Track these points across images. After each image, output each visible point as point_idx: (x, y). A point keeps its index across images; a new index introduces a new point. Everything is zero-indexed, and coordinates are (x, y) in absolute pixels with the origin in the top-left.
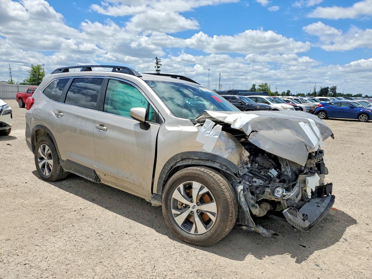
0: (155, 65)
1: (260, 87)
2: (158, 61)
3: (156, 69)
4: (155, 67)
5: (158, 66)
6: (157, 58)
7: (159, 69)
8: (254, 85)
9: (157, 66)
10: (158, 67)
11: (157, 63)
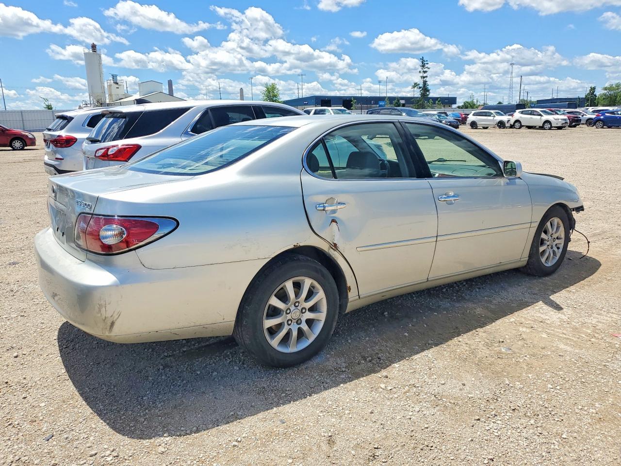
0: (420, 69)
1: (606, 91)
2: (426, 63)
3: (421, 74)
4: (420, 72)
5: (424, 70)
6: (422, 59)
7: (425, 75)
8: (593, 89)
9: (422, 71)
10: (425, 72)
11: (423, 66)
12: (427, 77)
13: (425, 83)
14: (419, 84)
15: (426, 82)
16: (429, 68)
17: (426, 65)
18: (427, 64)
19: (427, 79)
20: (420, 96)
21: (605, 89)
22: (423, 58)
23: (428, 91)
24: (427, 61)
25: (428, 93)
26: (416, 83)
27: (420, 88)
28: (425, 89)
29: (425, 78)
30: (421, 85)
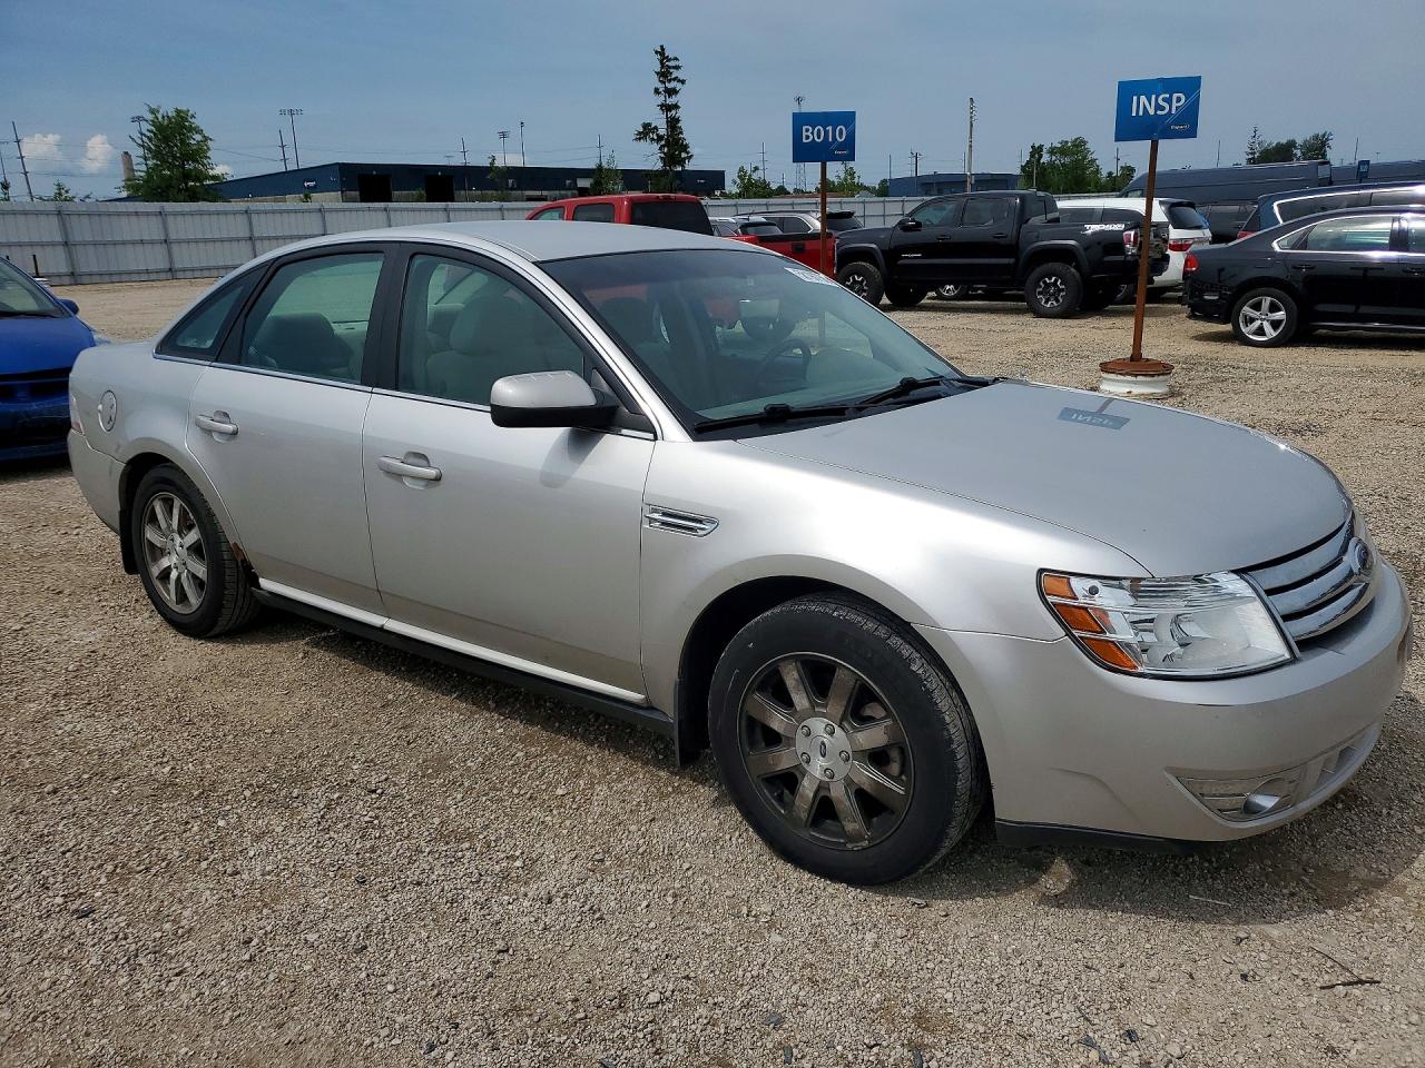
0: (655, 82)
2: (672, 63)
3: (661, 99)
4: (657, 91)
5: (669, 86)
6: (661, 52)
7: (670, 101)
10: (672, 92)
11: (664, 75)
12: (676, 107)
13: (673, 124)
14: (656, 128)
15: (678, 120)
16: (683, 82)
17: (675, 74)
18: (677, 68)
19: (680, 113)
20: (659, 166)
21: (1052, 151)
22: (662, 47)
23: (685, 148)
24: (676, 59)
25: (683, 155)
26: (649, 124)
27: (660, 138)
28: (674, 146)
29: (673, 112)
30: (662, 132)
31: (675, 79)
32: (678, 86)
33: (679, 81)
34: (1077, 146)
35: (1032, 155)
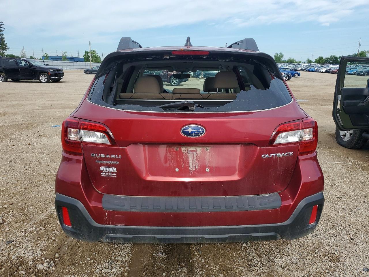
31: (1, 27)
32: (3, 29)
33: (3, 28)
34: (94, 52)
35: (85, 53)
